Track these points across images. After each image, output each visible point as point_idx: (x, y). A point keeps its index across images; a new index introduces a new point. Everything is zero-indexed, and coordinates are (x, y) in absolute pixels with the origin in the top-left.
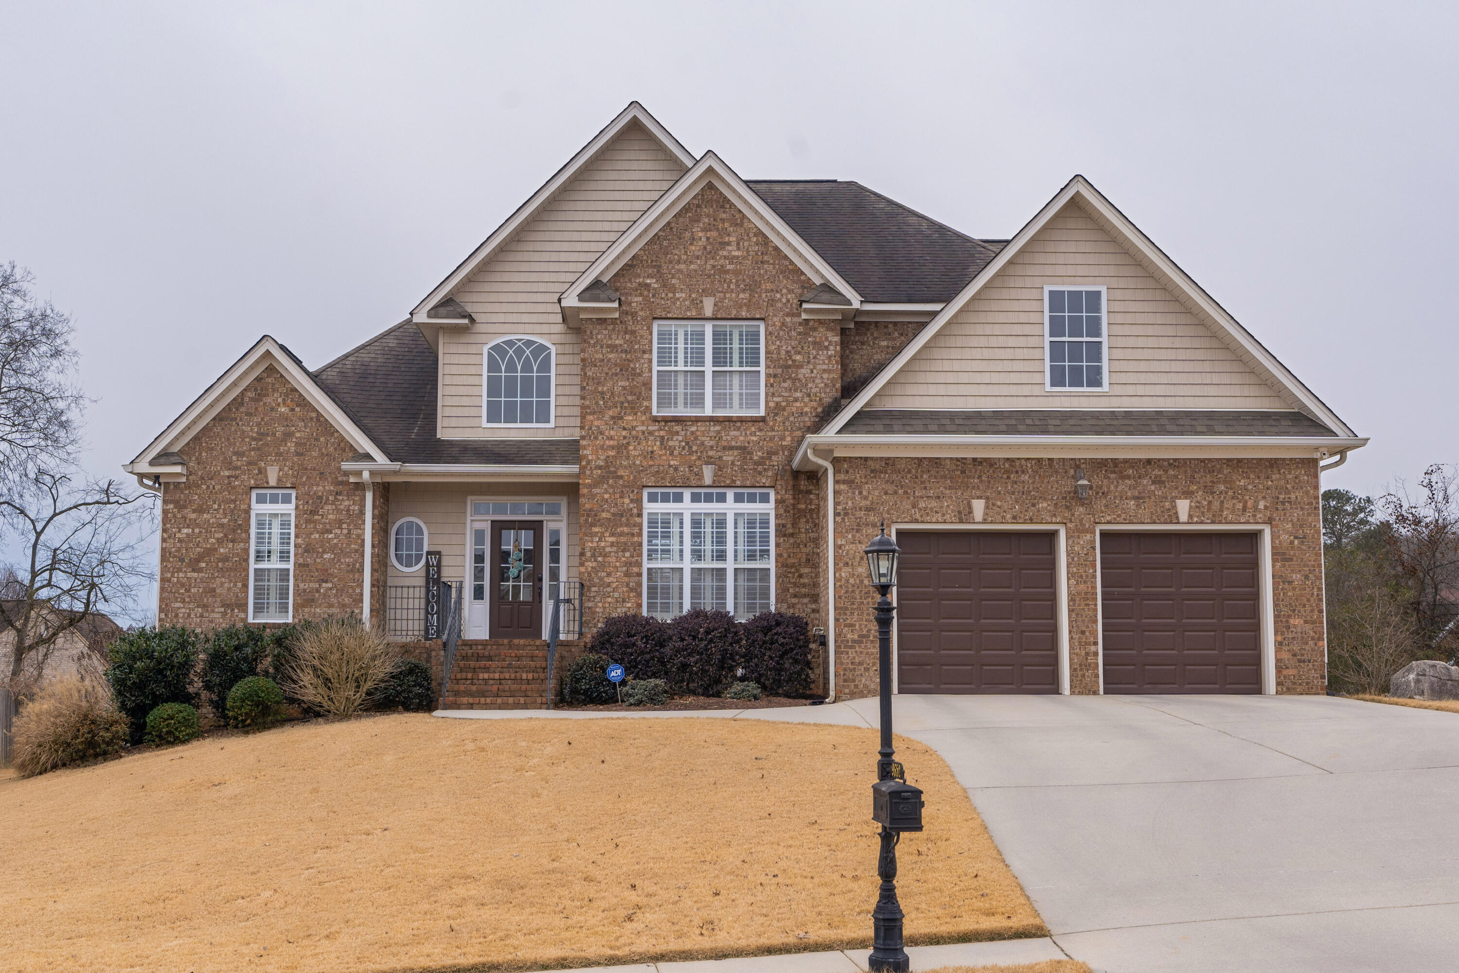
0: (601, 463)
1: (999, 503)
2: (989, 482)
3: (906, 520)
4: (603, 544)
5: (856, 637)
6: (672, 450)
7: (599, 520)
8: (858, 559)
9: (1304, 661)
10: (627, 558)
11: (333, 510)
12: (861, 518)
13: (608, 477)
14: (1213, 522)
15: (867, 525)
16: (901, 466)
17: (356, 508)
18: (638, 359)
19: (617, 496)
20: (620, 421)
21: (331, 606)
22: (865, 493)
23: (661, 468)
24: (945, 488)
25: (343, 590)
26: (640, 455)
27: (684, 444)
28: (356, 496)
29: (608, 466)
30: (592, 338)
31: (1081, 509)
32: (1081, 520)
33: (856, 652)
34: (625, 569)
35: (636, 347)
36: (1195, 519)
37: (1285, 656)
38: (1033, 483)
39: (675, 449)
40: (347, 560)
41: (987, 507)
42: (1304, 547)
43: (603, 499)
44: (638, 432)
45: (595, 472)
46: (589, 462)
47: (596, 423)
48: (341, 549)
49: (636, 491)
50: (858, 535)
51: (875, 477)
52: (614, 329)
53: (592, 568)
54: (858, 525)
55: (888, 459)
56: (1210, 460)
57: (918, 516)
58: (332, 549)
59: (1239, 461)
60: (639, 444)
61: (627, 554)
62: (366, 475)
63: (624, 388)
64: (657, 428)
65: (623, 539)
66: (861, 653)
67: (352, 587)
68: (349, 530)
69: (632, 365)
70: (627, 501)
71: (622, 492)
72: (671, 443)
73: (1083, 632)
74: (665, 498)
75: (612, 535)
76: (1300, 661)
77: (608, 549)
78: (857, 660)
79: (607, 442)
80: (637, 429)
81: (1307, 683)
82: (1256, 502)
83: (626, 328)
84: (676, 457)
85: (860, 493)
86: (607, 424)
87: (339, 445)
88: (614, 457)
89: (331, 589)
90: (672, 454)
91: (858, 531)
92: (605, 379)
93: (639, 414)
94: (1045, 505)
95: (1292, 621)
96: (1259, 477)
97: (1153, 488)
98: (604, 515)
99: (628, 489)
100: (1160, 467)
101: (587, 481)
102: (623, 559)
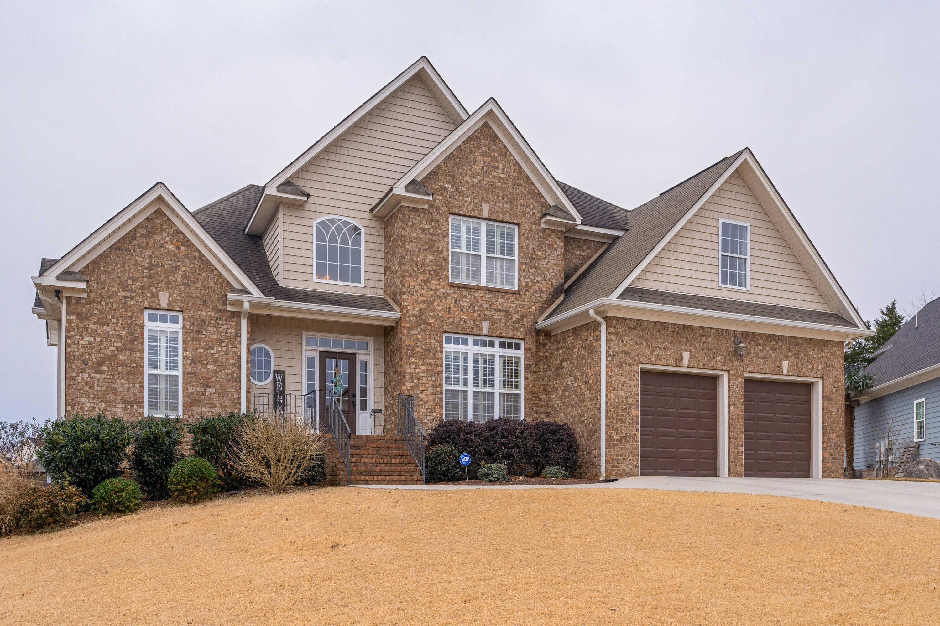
0: (416, 313)
1: (697, 355)
2: (691, 341)
3: (647, 362)
4: (417, 371)
6: (462, 308)
7: (415, 353)
8: (621, 386)
9: (835, 459)
10: (434, 381)
11: (215, 332)
12: (622, 358)
13: (421, 323)
14: (798, 376)
15: (626, 363)
16: (645, 325)
17: (233, 331)
18: (440, 241)
19: (427, 337)
20: (428, 284)
21: (214, 406)
22: (625, 342)
23: (456, 320)
24: (668, 343)
25: (223, 395)
26: (441, 310)
27: (470, 304)
28: (232, 321)
29: (420, 315)
30: (409, 221)
31: (737, 362)
32: (737, 369)
34: (432, 389)
35: (439, 232)
36: (791, 373)
37: (827, 456)
38: (714, 344)
39: (464, 307)
40: (227, 371)
41: (690, 357)
42: (837, 393)
43: (417, 338)
44: (440, 293)
45: (412, 319)
46: (408, 311)
47: (412, 283)
48: (221, 363)
49: (439, 335)
50: (621, 370)
51: (630, 332)
52: (424, 217)
53: (411, 387)
54: (621, 363)
55: (638, 320)
56: (797, 338)
57: (653, 360)
58: (215, 362)
59: (811, 339)
60: (441, 301)
61: (434, 379)
62: (246, 305)
63: (431, 260)
64: (452, 291)
65: (431, 368)
66: (622, 448)
67: (231, 392)
68: (228, 348)
69: (436, 245)
70: (433, 341)
71: (430, 334)
72: (461, 303)
74: (456, 342)
75: (424, 364)
76: (833, 459)
77: (421, 374)
78: (619, 453)
79: (420, 298)
80: (440, 291)
81: (836, 472)
82: (818, 365)
83: (432, 217)
84: (465, 313)
85: (622, 342)
86: (419, 285)
87: (218, 281)
88: (425, 309)
89: (214, 393)
90: (462, 311)
91: (621, 367)
92: (419, 252)
93: (441, 280)
94: (720, 358)
95: (831, 436)
96: (819, 351)
97: (771, 352)
98: (418, 350)
99: (434, 333)
100: (775, 340)
101: (407, 325)
102: (431, 382)
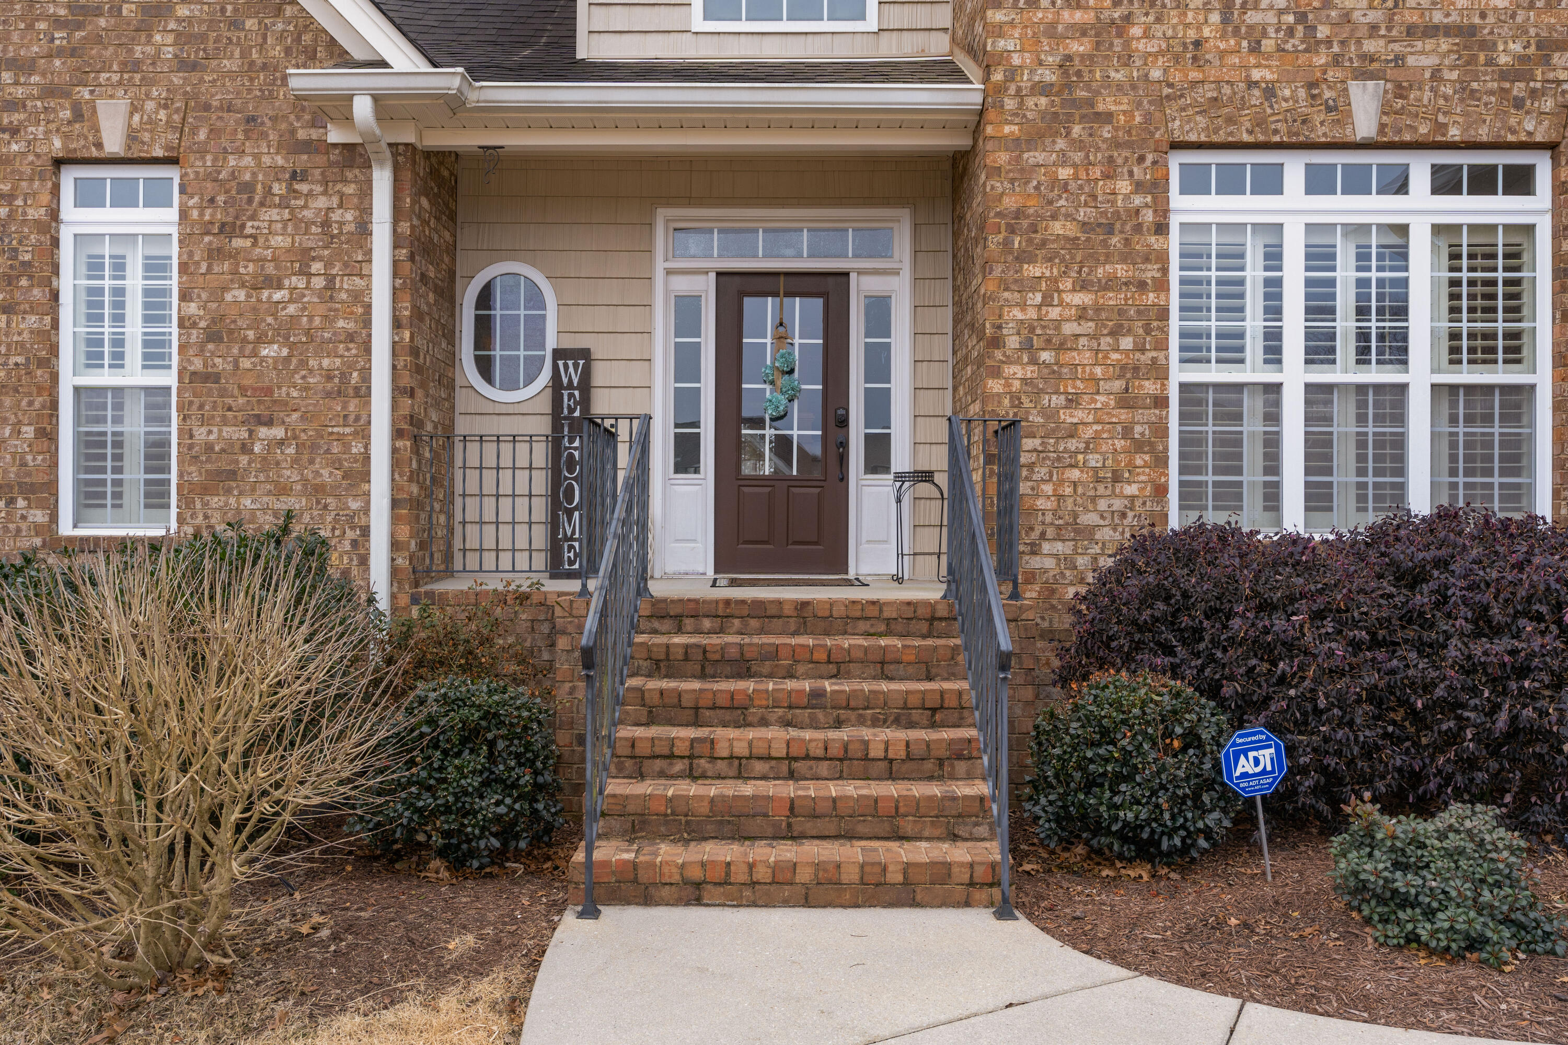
7: (1044, 242)
10: (1126, 352)
11: (285, 222)
17: (349, 216)
19: (1097, 171)
21: (282, 490)
25: (314, 447)
28: (345, 181)
34: (1118, 384)
40: (326, 363)
48: (307, 332)
58: (284, 332)
61: (1127, 342)
62: (365, 111)
65: (1112, 298)
67: (340, 438)
68: (331, 279)
70: (1124, 186)
71: (1111, 159)
75: (1081, 286)
77: (1069, 328)
87: (298, 40)
89: (281, 443)
98: (1059, 228)
99: (1126, 152)
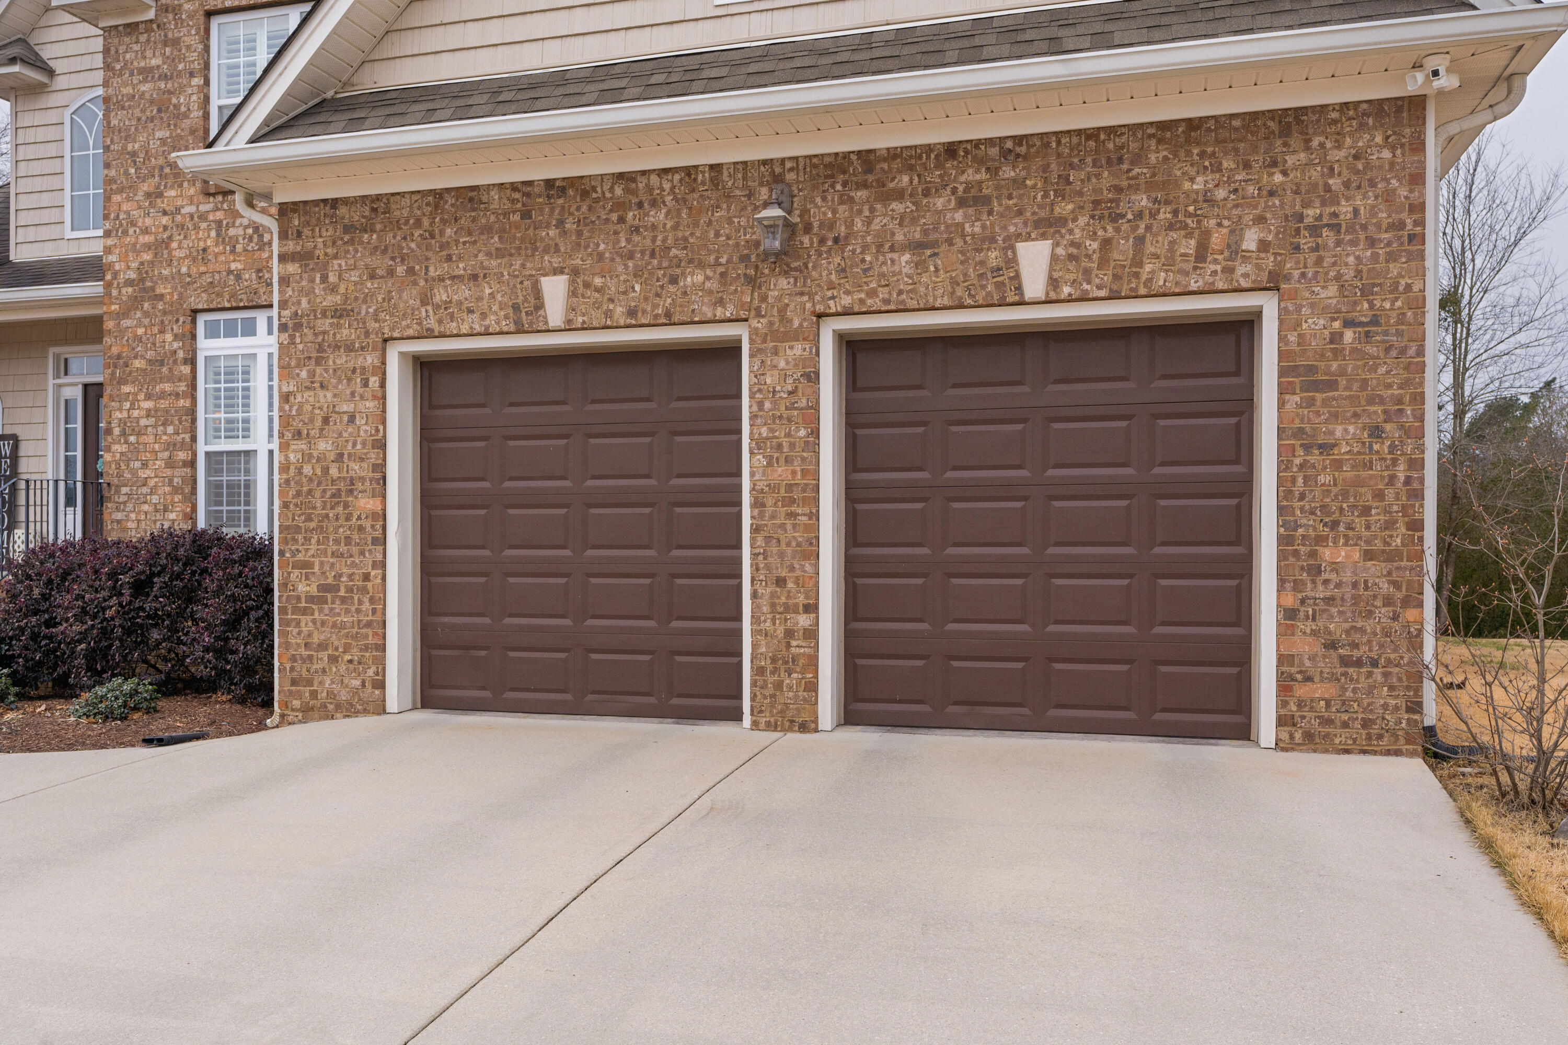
0: (132, 275)
1: (598, 281)
2: (579, 234)
3: (410, 332)
4: (135, 413)
5: (314, 590)
6: (233, 242)
7: (131, 372)
8: (318, 423)
9: (1359, 663)
10: (170, 435)
12: (324, 333)
13: (143, 299)
14: (1114, 296)
15: (337, 347)
16: (401, 211)
18: (182, 89)
19: (155, 330)
20: (159, 200)
22: (332, 278)
23: (217, 277)
24: (489, 254)
26: (186, 257)
27: (250, 231)
29: (142, 280)
30: (118, 61)
31: (783, 283)
32: (782, 311)
33: (314, 621)
34: (167, 454)
35: (181, 67)
36: (1066, 290)
37: (1304, 646)
38: (676, 227)
39: (237, 242)
41: (573, 293)
42: (1371, 350)
43: (136, 336)
44: (183, 216)
45: (124, 291)
46: (115, 275)
47: (125, 207)
49: (181, 319)
50: (319, 370)
51: (352, 242)
52: (148, 41)
53: (122, 454)
54: (320, 349)
55: (378, 198)
56: (1111, 131)
57: (432, 323)
59: (1193, 124)
60: (185, 237)
61: (170, 429)
63: (163, 141)
64: (209, 207)
65: (163, 404)
66: (323, 623)
69: (174, 101)
70: (169, 337)
71: (162, 322)
72: (232, 232)
73: (781, 582)
74: (231, 332)
75: (148, 397)
76: (1345, 661)
77: (143, 422)
78: (316, 639)
79: (141, 238)
80: (183, 211)
81: (1366, 724)
82: (1237, 232)
83: (166, 36)
84: (239, 255)
85: (324, 279)
86: (140, 208)
88: (152, 263)
90: (233, 251)
91: (318, 362)
92: (136, 129)
93: (186, 184)
94: (699, 278)
95: (1326, 554)
96: (1247, 166)
97: (959, 216)
98: (138, 364)
99: (170, 318)
100: (980, 161)
101: (113, 307)
102: (165, 437)
